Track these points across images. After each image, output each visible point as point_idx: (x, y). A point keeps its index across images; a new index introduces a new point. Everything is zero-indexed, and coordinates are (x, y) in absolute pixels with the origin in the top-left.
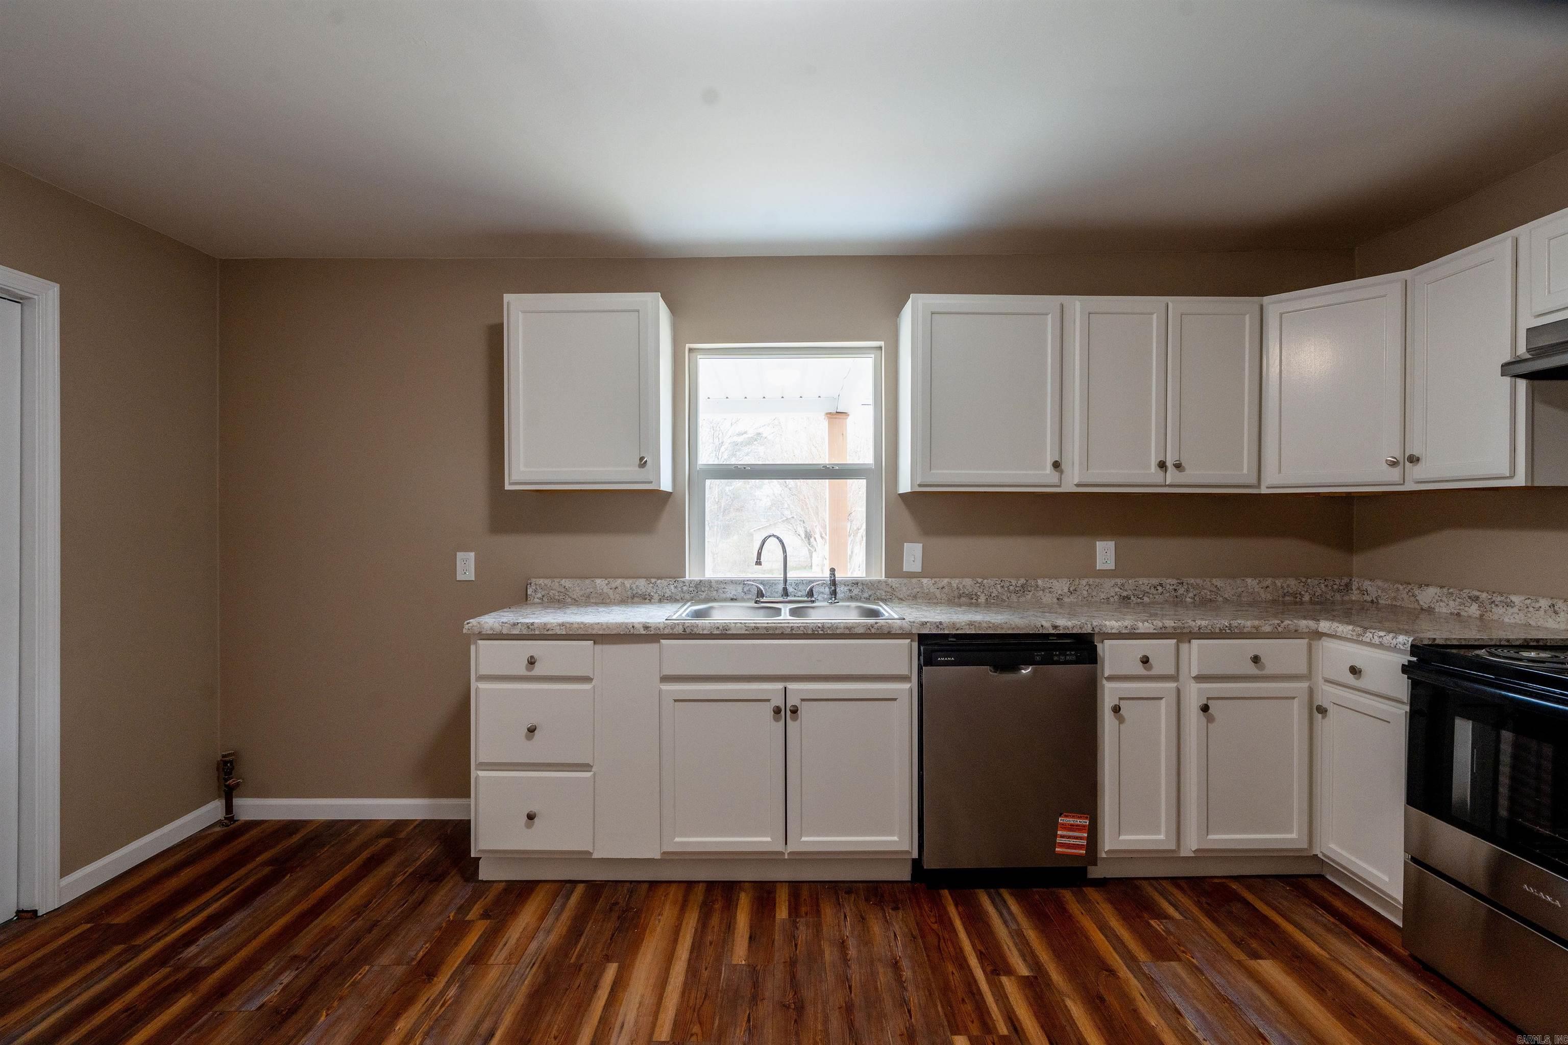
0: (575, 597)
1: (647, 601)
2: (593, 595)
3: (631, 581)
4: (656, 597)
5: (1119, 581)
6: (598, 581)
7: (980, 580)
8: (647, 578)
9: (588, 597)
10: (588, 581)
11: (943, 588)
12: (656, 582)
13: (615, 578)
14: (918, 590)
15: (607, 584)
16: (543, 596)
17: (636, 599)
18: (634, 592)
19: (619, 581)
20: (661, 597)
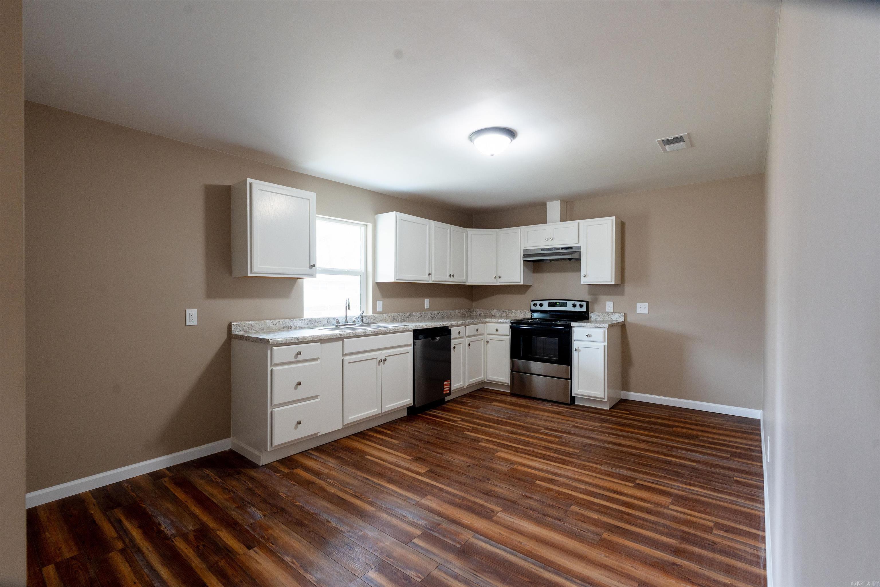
0: (256, 329)
1: (290, 329)
2: (265, 328)
3: (282, 320)
5: (431, 312)
6: (267, 321)
7: (399, 314)
8: (288, 319)
9: (263, 329)
10: (262, 322)
11: (390, 317)
12: (293, 321)
13: (275, 319)
14: (383, 318)
15: (272, 323)
16: (240, 330)
17: (285, 329)
18: (284, 326)
19: (277, 321)
20: (295, 327)
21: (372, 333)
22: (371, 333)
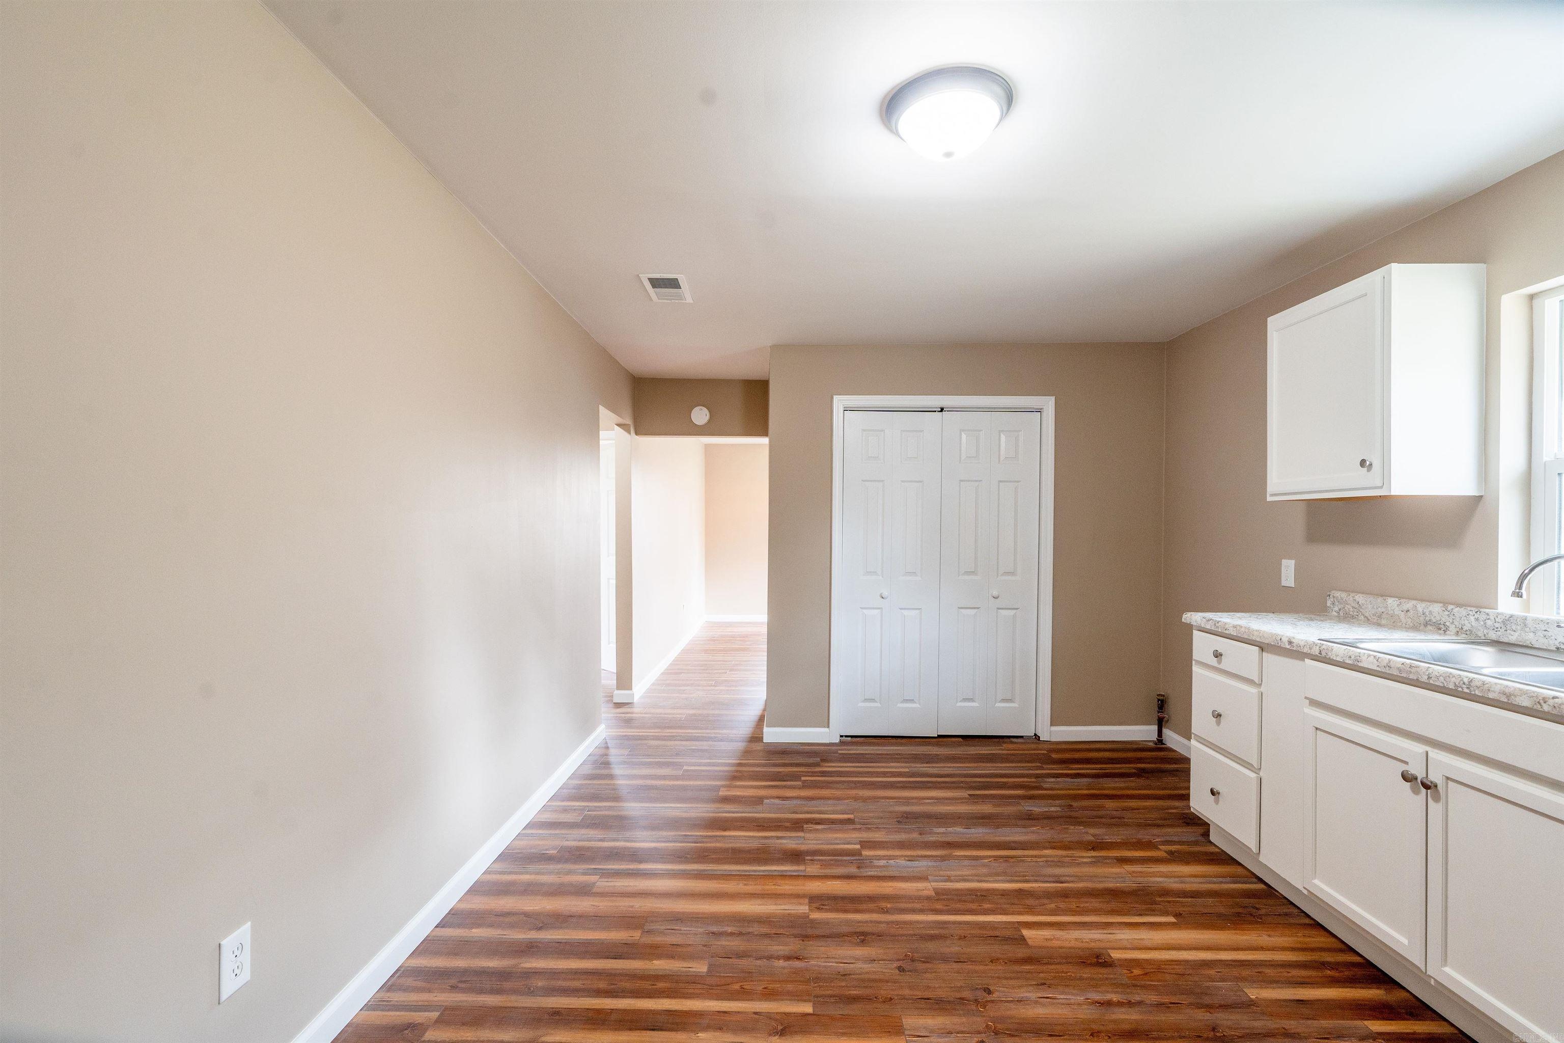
0: (1367, 614)
1: (1442, 632)
2: (1384, 616)
3: (1424, 605)
4: (1453, 629)
6: (1390, 601)
8: (1445, 603)
9: (1380, 617)
10: (1380, 600)
12: (1452, 609)
13: (1408, 599)
15: (1398, 606)
17: (1429, 627)
18: (1427, 619)
19: (1412, 603)
20: (1458, 629)
21: (1378, 669)
22: (1375, 668)
